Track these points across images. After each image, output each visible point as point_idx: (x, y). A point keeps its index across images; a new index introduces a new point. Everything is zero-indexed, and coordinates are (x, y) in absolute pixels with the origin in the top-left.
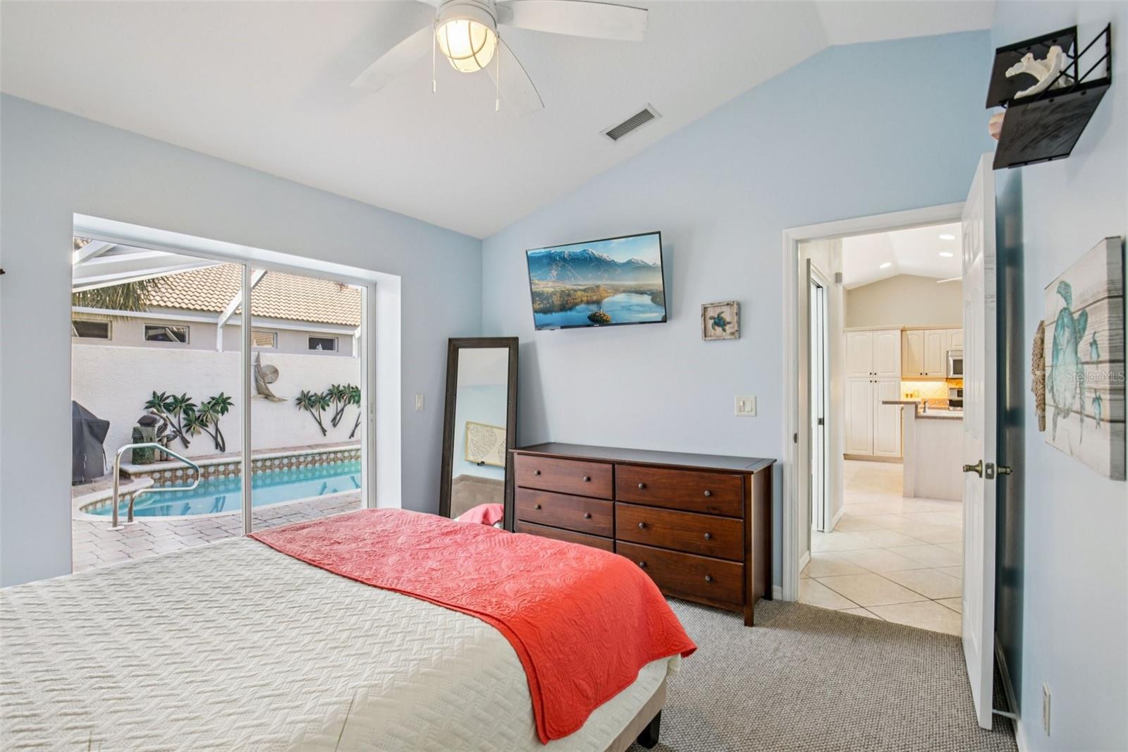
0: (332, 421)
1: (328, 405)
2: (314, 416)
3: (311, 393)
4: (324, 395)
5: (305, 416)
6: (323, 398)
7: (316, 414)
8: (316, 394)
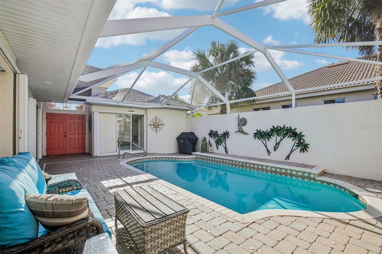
0: (274, 147)
1: (271, 138)
2: (263, 143)
3: (262, 131)
4: (268, 132)
5: (259, 143)
6: (268, 134)
7: (264, 142)
8: (263, 131)
